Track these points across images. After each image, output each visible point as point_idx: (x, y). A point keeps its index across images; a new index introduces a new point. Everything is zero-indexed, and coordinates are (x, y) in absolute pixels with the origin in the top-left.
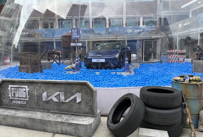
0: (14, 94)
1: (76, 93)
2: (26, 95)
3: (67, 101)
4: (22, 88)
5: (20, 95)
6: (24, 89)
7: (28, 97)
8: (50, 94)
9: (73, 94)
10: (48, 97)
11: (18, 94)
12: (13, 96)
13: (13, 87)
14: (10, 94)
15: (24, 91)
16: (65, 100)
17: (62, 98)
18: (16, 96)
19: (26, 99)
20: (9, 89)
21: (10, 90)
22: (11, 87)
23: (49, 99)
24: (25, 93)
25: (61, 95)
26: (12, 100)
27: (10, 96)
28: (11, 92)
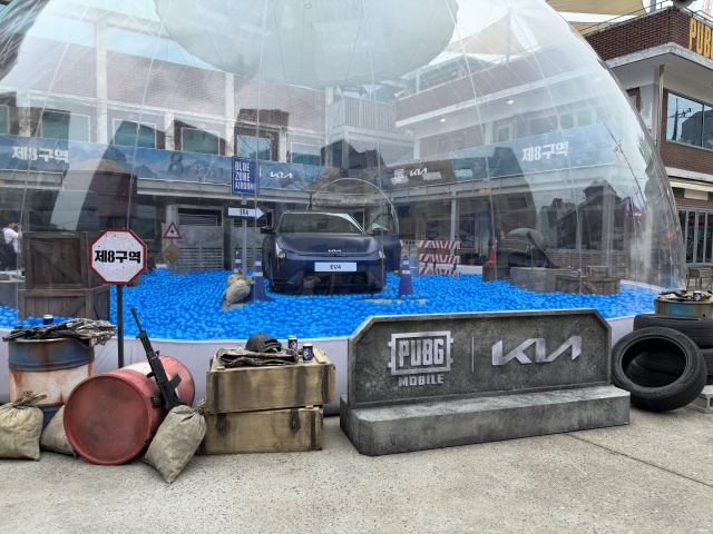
0: (407, 359)
1: (569, 336)
2: (445, 356)
3: (552, 358)
4: (433, 338)
5: (425, 358)
7: (450, 360)
11: (419, 357)
12: (402, 364)
14: (393, 359)
15: (440, 347)
17: (541, 352)
18: (413, 363)
19: (443, 369)
20: (390, 344)
22: (398, 340)
23: (509, 357)
24: (441, 351)
25: (537, 345)
26: (397, 377)
27: (392, 365)
28: (397, 355)
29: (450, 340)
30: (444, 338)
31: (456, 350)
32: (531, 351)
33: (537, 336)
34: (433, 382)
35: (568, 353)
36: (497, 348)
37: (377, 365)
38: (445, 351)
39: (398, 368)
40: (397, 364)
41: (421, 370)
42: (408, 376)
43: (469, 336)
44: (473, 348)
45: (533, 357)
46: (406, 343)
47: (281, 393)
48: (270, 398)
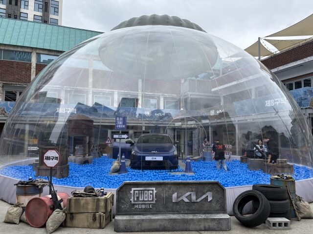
0: (138, 198)
1: (207, 192)
2: (153, 197)
3: (198, 200)
4: (148, 190)
5: (145, 198)
6: (151, 192)
7: (155, 199)
8: (180, 195)
9: (204, 194)
10: (178, 197)
11: (142, 197)
12: (136, 200)
13: (136, 190)
14: (132, 198)
15: (151, 194)
16: (196, 199)
17: (194, 198)
18: (140, 199)
19: (152, 202)
20: (131, 192)
21: (133, 193)
22: (134, 191)
23: (180, 199)
24: (151, 195)
25: (192, 195)
26: (134, 204)
27: (132, 200)
28: (134, 196)
29: (155, 192)
30: (153, 190)
31: (157, 195)
32: (189, 197)
33: (192, 191)
34: (148, 207)
35: (206, 198)
36: (175, 195)
37: (126, 199)
38: (153, 195)
39: (134, 201)
40: (134, 199)
41: (143, 202)
42: (138, 204)
43: (163, 190)
44: (164, 195)
45: (190, 199)
46: (137, 192)
47: (91, 207)
48: (87, 209)
